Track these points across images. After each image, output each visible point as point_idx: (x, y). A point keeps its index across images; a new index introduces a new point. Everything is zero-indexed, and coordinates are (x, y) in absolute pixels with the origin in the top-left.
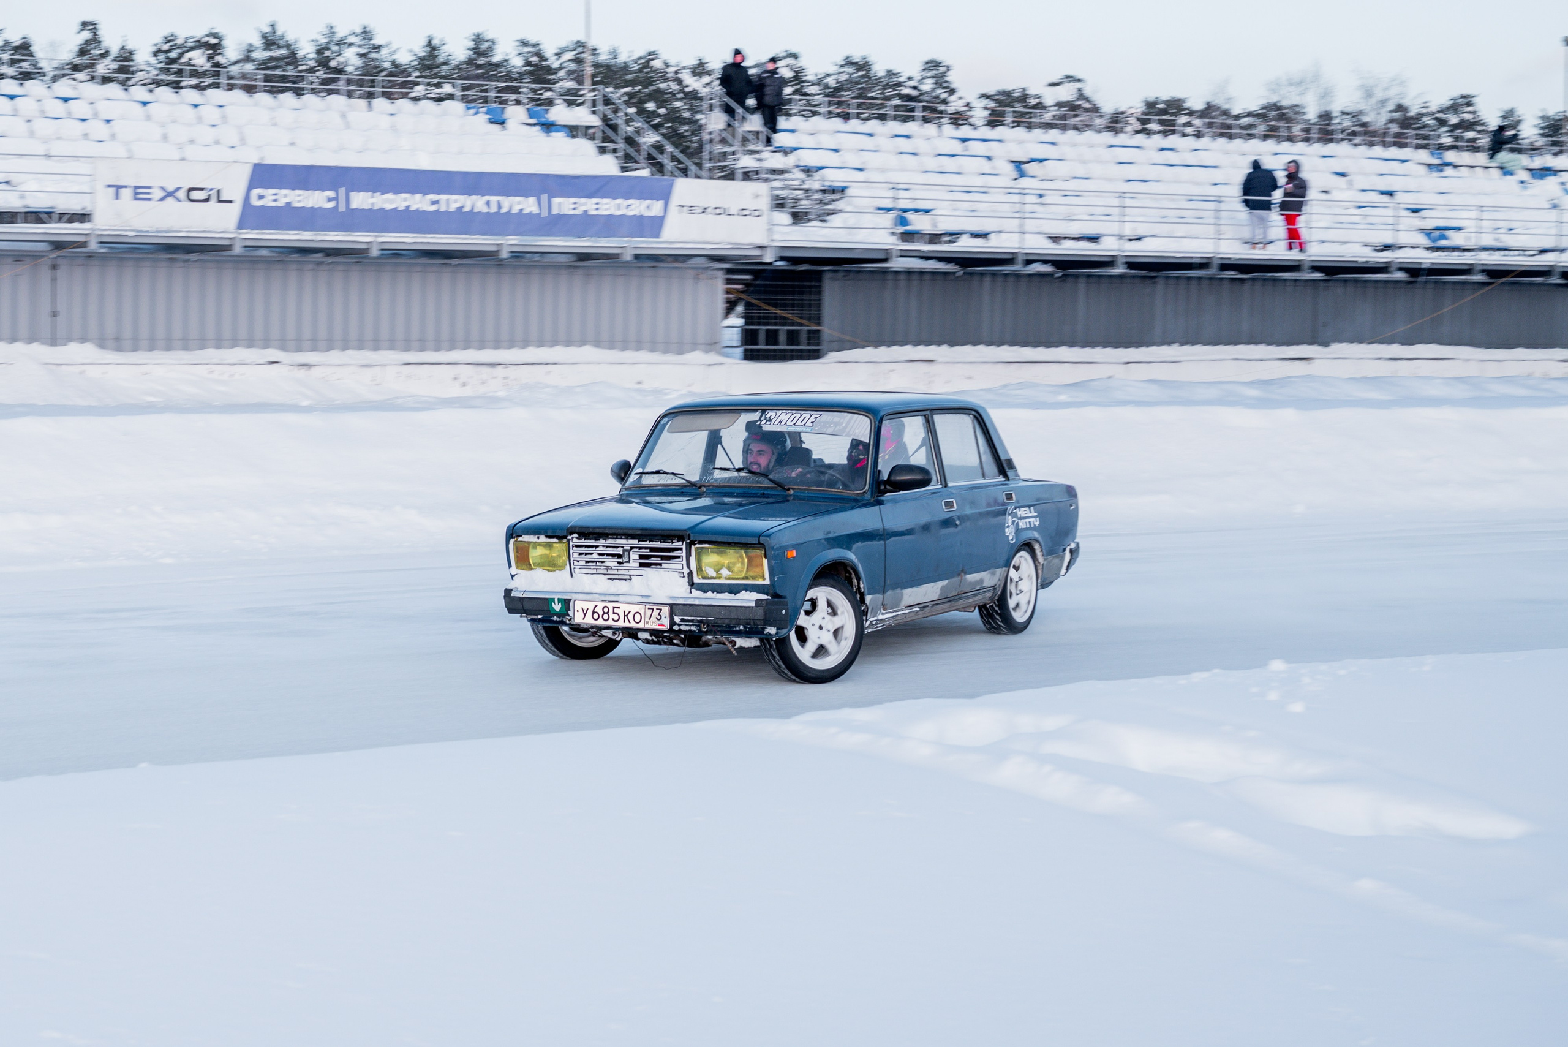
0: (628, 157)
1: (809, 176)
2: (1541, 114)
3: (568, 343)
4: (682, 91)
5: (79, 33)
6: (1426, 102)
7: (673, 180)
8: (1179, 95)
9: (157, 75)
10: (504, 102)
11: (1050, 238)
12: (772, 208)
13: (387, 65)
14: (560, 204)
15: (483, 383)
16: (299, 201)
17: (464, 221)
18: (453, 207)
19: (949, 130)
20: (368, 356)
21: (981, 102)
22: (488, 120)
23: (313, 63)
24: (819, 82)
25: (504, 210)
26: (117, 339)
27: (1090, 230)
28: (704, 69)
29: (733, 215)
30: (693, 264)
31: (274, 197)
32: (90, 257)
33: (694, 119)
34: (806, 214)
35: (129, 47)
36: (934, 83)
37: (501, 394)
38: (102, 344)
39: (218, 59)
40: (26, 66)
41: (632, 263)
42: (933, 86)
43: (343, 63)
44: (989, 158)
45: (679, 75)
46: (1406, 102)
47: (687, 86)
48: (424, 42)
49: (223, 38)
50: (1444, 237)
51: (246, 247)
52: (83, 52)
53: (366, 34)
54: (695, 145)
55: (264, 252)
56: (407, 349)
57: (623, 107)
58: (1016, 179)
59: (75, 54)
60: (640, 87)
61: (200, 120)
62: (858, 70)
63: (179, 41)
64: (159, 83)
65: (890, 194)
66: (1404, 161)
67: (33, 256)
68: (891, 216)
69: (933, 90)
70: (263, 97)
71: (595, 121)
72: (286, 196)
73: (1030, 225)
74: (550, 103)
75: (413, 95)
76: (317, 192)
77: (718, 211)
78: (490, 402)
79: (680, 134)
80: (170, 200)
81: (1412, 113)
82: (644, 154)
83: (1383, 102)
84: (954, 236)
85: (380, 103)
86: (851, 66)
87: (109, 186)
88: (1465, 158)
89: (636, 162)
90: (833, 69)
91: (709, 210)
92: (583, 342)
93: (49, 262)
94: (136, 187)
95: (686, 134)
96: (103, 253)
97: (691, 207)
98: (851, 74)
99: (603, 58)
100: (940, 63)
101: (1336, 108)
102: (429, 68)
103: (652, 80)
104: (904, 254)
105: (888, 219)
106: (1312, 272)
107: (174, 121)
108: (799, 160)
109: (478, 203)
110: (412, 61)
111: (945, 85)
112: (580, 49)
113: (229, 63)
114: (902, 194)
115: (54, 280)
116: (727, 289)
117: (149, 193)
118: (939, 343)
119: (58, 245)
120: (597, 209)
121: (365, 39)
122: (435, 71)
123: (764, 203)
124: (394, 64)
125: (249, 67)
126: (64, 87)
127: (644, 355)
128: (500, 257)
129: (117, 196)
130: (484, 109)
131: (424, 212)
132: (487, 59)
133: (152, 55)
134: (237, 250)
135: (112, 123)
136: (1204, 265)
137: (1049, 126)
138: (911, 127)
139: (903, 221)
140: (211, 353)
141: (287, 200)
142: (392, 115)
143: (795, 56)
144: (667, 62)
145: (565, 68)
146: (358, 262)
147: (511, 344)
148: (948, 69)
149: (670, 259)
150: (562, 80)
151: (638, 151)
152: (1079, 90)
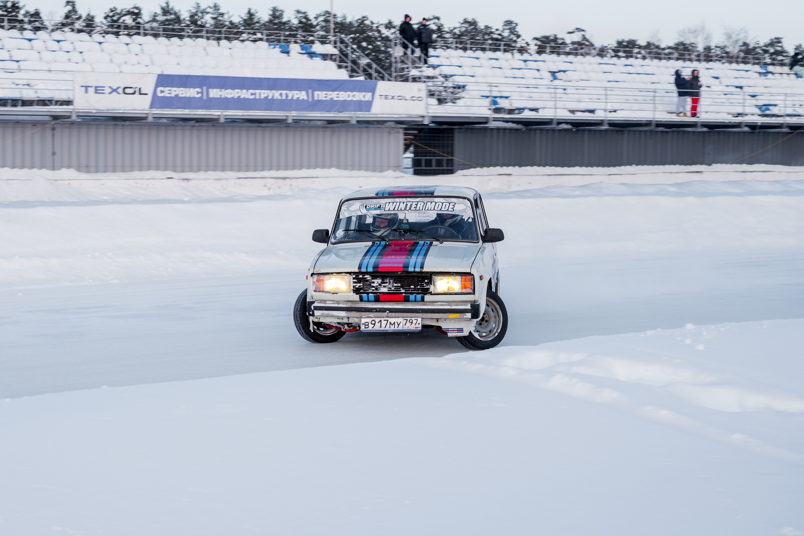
0: (353, 70)
1: (446, 80)
3: (323, 167)
4: (380, 36)
5: (65, 7)
6: (758, 41)
7: (377, 82)
8: (633, 38)
9: (107, 29)
10: (289, 42)
11: (570, 111)
12: (427, 96)
13: (227, 23)
14: (318, 94)
15: (280, 188)
16: (182, 94)
17: (269, 104)
18: (263, 96)
19: (517, 55)
20: (219, 174)
21: (534, 42)
22: (280, 51)
23: (188, 23)
24: (451, 32)
25: (290, 98)
26: (87, 166)
27: (590, 107)
28: (391, 25)
29: (408, 100)
30: (387, 125)
31: (169, 92)
32: (72, 123)
33: (387, 51)
34: (445, 99)
35: (92, 14)
36: (509, 32)
37: (289, 193)
38: (79, 169)
39: (139, 20)
40: (37, 24)
41: (356, 125)
42: (509, 34)
43: (204, 22)
44: (538, 70)
45: (379, 28)
46: (748, 41)
47: (383, 34)
48: (246, 11)
49: (142, 9)
50: (768, 110)
51: (154, 118)
52: (67, 17)
53: (216, 7)
54: (387, 64)
55: (164, 121)
56: (240, 171)
57: (350, 44)
58: (552, 81)
59: (64, 18)
60: (358, 35)
61: (129, 51)
62: (470, 25)
63: (118, 11)
64: (107, 33)
65: (488, 89)
66: (747, 71)
67: (43, 123)
68: (489, 100)
69: (509, 35)
70: (162, 40)
71: (336, 51)
72: (175, 91)
73: (559, 104)
74: (312, 42)
75: (241, 39)
76: (192, 89)
77: (400, 98)
78: (284, 197)
79: (380, 59)
80: (114, 93)
81: (751, 46)
82: (361, 69)
83: (737, 41)
84: (521, 110)
85: (224, 42)
86: (467, 23)
87: (82, 86)
88: (778, 69)
89: (357, 73)
90: (458, 25)
91: (395, 98)
92: (331, 166)
93: (51, 127)
94: (96, 87)
95: (383, 59)
96: (79, 121)
97: (386, 96)
98: (466, 28)
99: (339, 20)
100: (512, 22)
101: (713, 45)
102: (249, 25)
103: (365, 30)
104: (496, 120)
105: (487, 102)
106: (702, 128)
107: (116, 52)
108: (441, 71)
109: (276, 94)
110: (240, 21)
111: (515, 33)
112: (327, 15)
113: (144, 23)
114: (494, 89)
115: (53, 135)
116: (405, 138)
117: (103, 90)
118: (514, 166)
119: (55, 117)
120: (337, 97)
121: (215, 10)
122: (253, 26)
123: (424, 94)
124: (231, 23)
125: (155, 25)
126: (58, 35)
127: (362, 173)
128: (288, 122)
129: (86, 92)
130: (278, 46)
131: (248, 99)
132: (280, 20)
133: (104, 18)
134: (150, 119)
135: (83, 53)
136: (648, 124)
137: (568, 54)
138: (498, 54)
139: (495, 103)
140: (136, 173)
141: (176, 93)
142: (230, 49)
143: (438, 18)
144: (373, 21)
145: (320, 24)
146: (213, 125)
147: (294, 168)
148: (517, 24)
149: (375, 123)
150: (319, 31)
151: (359, 68)
152: (583, 35)
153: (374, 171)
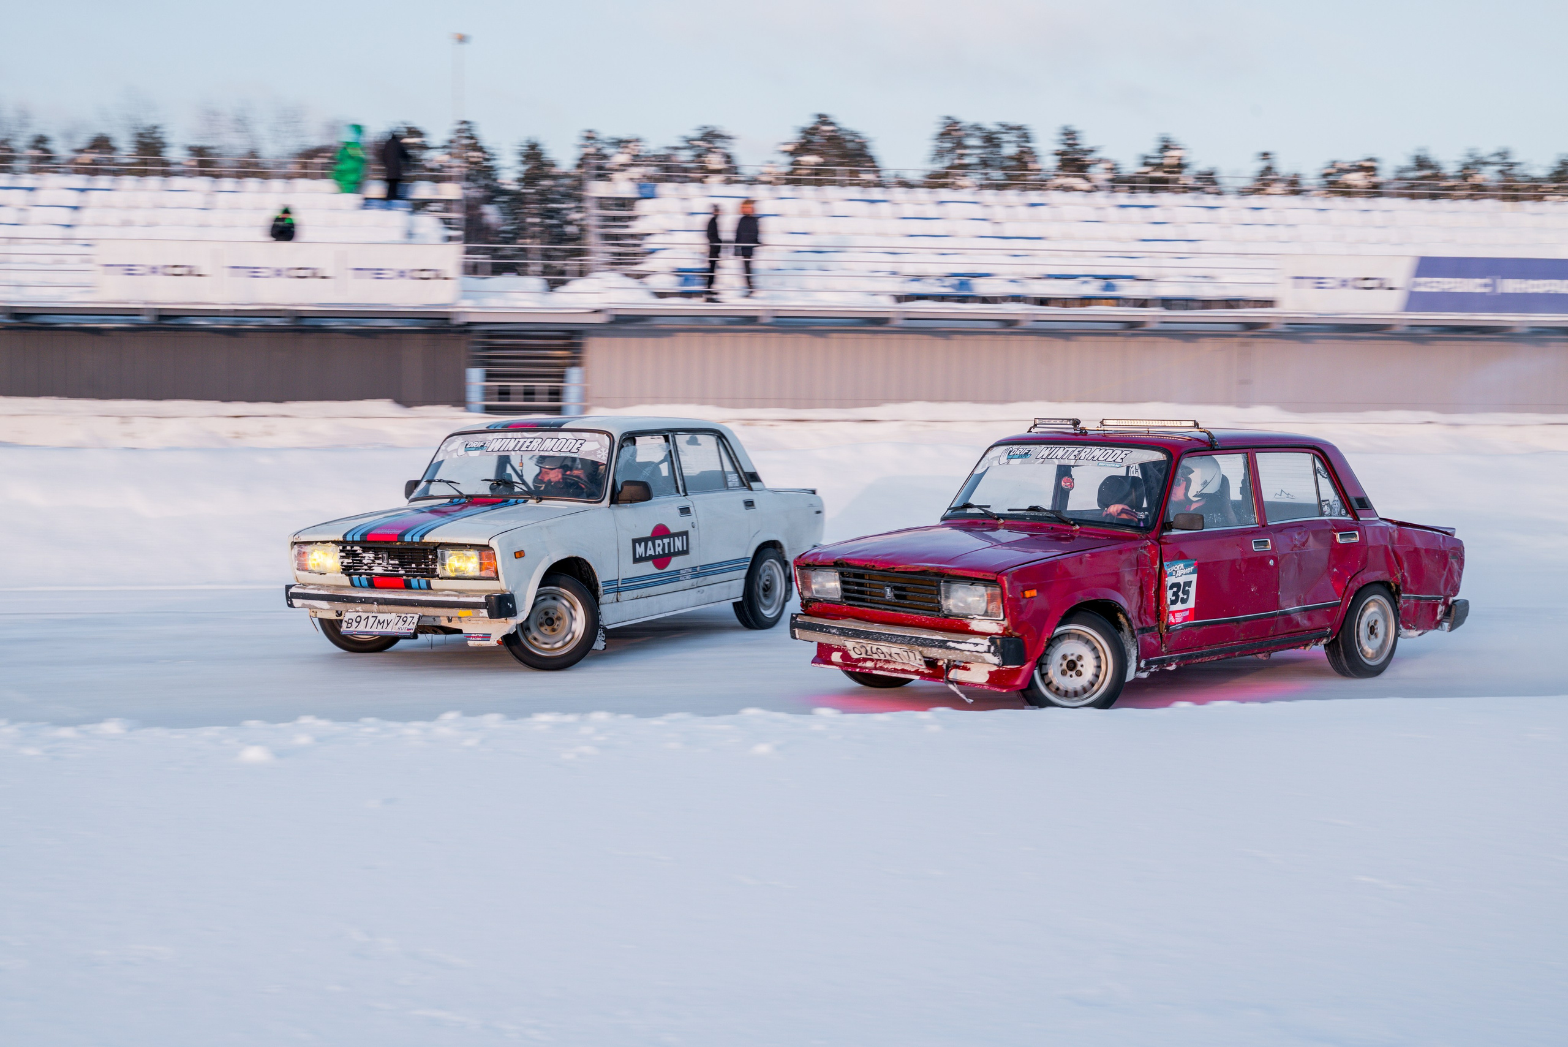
5: (1257, 162)
13: (1524, 177)
16: (1453, 288)
31: (1432, 285)
32: (1274, 335)
35: (1299, 173)
39: (1375, 178)
40: (1217, 186)
48: (1558, 158)
49: (1380, 162)
51: (1407, 326)
52: (1260, 177)
53: (1504, 155)
55: (1425, 330)
59: (1253, 180)
61: (1369, 222)
67: (1228, 334)
76: (1476, 280)
87: (1293, 278)
93: (1241, 340)
94: (1316, 279)
96: (1285, 332)
107: (1348, 224)
110: (1544, 173)
113: (1386, 180)
117: (1327, 283)
121: (1502, 158)
124: (1530, 176)
126: (1254, 200)
129: (1301, 286)
133: (1318, 178)
134: (1399, 328)
135: (1295, 227)
141: (1443, 286)
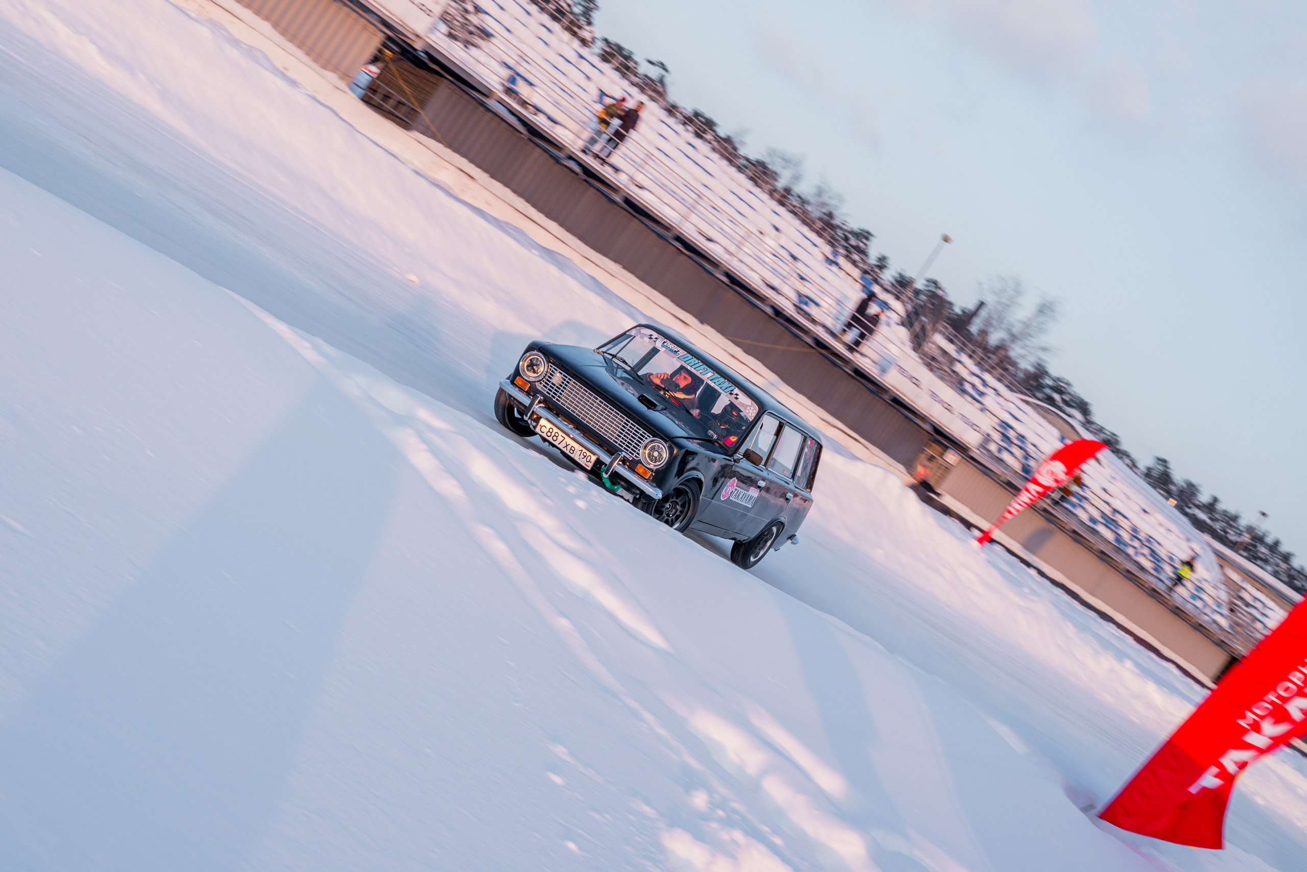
1: (475, 13)
2: (899, 270)
6: (845, 221)
8: (715, 119)
12: (440, 16)
19: (576, 44)
21: (602, 42)
27: (618, 163)
30: (367, 16)
34: (458, 35)
36: (583, 11)
44: (588, 78)
46: (835, 213)
50: (806, 304)
58: (594, 103)
65: (517, 59)
66: (815, 245)
69: (580, 15)
81: (836, 222)
83: (824, 204)
84: (538, 110)
88: (848, 267)
101: (796, 190)
104: (501, 102)
105: (505, 73)
106: (724, 275)
111: (587, 16)
114: (525, 64)
116: (381, 48)
118: (486, 170)
123: (436, 10)
127: (300, 54)
136: (668, 228)
137: (633, 84)
138: (556, 27)
139: (512, 80)
149: (357, 5)
152: (663, 76)
153: (316, 61)
